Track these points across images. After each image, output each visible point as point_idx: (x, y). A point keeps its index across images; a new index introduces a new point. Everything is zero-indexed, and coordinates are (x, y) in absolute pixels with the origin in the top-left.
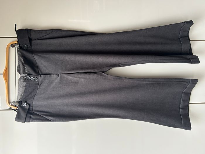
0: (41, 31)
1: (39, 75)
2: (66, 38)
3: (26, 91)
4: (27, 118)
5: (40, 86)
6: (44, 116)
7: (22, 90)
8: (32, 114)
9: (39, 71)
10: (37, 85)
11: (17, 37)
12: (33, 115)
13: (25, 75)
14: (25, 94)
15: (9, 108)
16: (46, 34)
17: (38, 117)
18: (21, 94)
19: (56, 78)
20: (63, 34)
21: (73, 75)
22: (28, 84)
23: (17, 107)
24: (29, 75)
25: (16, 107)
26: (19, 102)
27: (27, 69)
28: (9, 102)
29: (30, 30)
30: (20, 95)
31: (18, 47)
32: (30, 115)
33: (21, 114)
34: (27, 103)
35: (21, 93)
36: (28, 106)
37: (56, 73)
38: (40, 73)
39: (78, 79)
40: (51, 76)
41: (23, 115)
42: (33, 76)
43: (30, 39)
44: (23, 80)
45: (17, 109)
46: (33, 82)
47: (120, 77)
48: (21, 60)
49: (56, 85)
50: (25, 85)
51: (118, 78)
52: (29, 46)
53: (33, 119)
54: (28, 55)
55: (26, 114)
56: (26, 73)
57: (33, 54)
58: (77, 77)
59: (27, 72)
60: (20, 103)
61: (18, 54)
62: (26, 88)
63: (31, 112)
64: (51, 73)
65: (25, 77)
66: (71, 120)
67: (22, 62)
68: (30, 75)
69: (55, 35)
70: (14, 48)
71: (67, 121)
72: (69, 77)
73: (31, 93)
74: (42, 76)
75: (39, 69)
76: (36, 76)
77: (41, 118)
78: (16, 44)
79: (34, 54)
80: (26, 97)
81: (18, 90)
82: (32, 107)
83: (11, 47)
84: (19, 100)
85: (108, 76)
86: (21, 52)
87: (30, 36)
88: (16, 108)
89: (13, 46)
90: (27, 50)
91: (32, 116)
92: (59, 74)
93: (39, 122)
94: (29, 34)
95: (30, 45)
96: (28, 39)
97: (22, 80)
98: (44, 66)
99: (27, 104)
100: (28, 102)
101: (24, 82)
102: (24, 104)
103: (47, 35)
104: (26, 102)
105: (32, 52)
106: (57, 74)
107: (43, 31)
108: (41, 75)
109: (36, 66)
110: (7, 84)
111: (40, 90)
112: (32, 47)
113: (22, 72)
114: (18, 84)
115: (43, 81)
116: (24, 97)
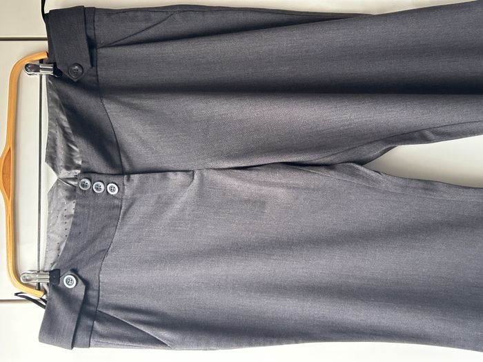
0: (131, 14)
1: (122, 173)
2: (222, 37)
3: (76, 231)
4: (79, 333)
5: (125, 213)
6: (142, 328)
7: (63, 228)
8: (98, 317)
9: (123, 159)
10: (115, 211)
11: (49, 39)
12: (99, 321)
13: (72, 176)
14: (72, 244)
15: (16, 294)
16: (149, 24)
17: (119, 330)
18: (60, 244)
19: (185, 186)
20: (211, 21)
21: (246, 173)
22: (84, 206)
23: (45, 293)
24: (87, 172)
25: (39, 289)
26: (51, 272)
27: (83, 152)
28: (17, 275)
29: (93, 10)
30: (55, 246)
31: (51, 73)
32: (89, 322)
33: (60, 318)
34: (81, 278)
35: (59, 240)
36: (82, 288)
37: (184, 169)
38: (127, 167)
39: (265, 190)
40: (165, 178)
41: (67, 320)
42: (101, 178)
43: (92, 45)
44: (66, 194)
45: (44, 297)
46: (100, 201)
47: (427, 184)
48: (58, 121)
49: (183, 210)
50: (73, 212)
51: (420, 184)
52: (86, 71)
53: (102, 336)
54: (84, 101)
55: (75, 316)
56: (78, 167)
57: (101, 97)
58: (260, 183)
59: (80, 163)
60: (55, 275)
61: (50, 99)
62: (77, 221)
63: (92, 309)
64: (165, 165)
65: (73, 183)
66: (240, 345)
67: (63, 128)
68: (93, 176)
69: (181, 25)
70: (36, 76)
72: (232, 183)
73: (93, 240)
74: (135, 178)
75: (125, 153)
76: (111, 179)
77: (128, 333)
78: (41, 61)
79: (106, 98)
80: (77, 255)
81: (49, 227)
82: (95, 293)
83: (25, 74)
84: (52, 264)
85: (381, 178)
86: (58, 92)
87: (91, 33)
88: (41, 294)
89: (33, 68)
90: (79, 85)
91: (97, 326)
92: (193, 171)
94: (88, 25)
95: (90, 66)
96: (84, 44)
97: (62, 193)
98: (143, 142)
99: (80, 281)
100: (84, 273)
101: (69, 198)
103: (153, 29)
104: (75, 272)
105: (98, 89)
106: (187, 171)
107: (139, 14)
108: (129, 174)
109: (111, 142)
110: (10, 208)
111: (126, 229)
112: (99, 73)
113: (61, 162)
114: (49, 206)
115: (138, 196)
116: (67, 257)
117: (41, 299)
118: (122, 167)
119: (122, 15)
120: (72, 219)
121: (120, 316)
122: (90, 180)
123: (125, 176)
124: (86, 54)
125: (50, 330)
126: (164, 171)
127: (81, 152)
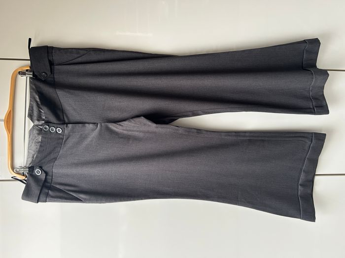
0: (70, 50)
1: (64, 123)
2: (112, 63)
3: (42, 150)
4: (41, 195)
5: (65, 142)
6: (72, 193)
7: (35, 147)
8: (51, 188)
9: (65, 117)
10: (60, 141)
11: (31, 60)
12: (51, 190)
13: (40, 124)
14: (39, 155)
15: (12, 177)
16: (78, 55)
17: (61, 194)
18: (34, 155)
19: (93, 130)
20: (108, 56)
22: (45, 138)
23: (26, 177)
24: (48, 123)
25: (23, 175)
26: (29, 168)
28: (13, 168)
29: (52, 48)
30: (31, 156)
31: (31, 76)
32: (47, 191)
33: (32, 189)
34: (43, 170)
35: (33, 153)
36: (44, 175)
38: (66, 121)
40: (84, 126)
41: (36, 190)
42: (54, 125)
43: (51, 64)
44: (37, 132)
45: (26, 179)
46: (53, 136)
48: (34, 98)
49: (92, 141)
50: (40, 140)
52: (48, 75)
53: (52, 197)
54: (47, 90)
55: (40, 188)
56: (43, 120)
57: (55, 88)
59: (44, 118)
60: (31, 169)
61: (31, 88)
62: (42, 145)
63: (49, 184)
64: (85, 120)
65: (41, 127)
66: (116, 201)
67: (37, 102)
68: (50, 124)
69: (94, 57)
70: (24, 77)
71: (110, 202)
73: (50, 153)
74: (70, 126)
75: (65, 114)
76: (59, 126)
77: (65, 196)
78: (27, 70)
79: (58, 89)
80: (42, 160)
81: (29, 147)
82: (50, 178)
83: (19, 76)
84: (30, 164)
86: (35, 85)
87: (50, 58)
88: (24, 178)
89: (22, 73)
90: (45, 82)
91: (50, 193)
92: (97, 124)
93: (62, 202)
94: (49, 54)
95: (50, 73)
96: (47, 64)
97: (35, 132)
98: (74, 110)
99: (43, 172)
100: (45, 168)
101: (39, 134)
102: (38, 172)
103: (80, 58)
104: (41, 168)
105: (54, 85)
106: (94, 123)
107: (74, 50)
108: (67, 124)
109: (60, 109)
110: (10, 138)
111: (65, 149)
112: (55, 77)
113: (35, 118)
114: (29, 137)
115: (71, 134)
116: (37, 161)
117: (24, 180)
118: (64, 120)
119: (66, 50)
120: (40, 144)
121: (61, 187)
122: (48, 126)
123: (65, 125)
124: (48, 68)
125: (27, 194)
126: (83, 123)
127: (45, 113)
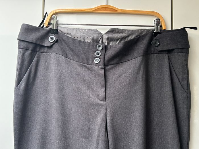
0: (186, 71)
1: (105, 65)
2: (175, 118)
3: (77, 42)
4: (25, 43)
5: (85, 66)
7: (79, 36)
8: (34, 52)
9: (111, 66)
12: (31, 53)
13: (104, 41)
14: (70, 40)
15: (47, 13)
16: (181, 80)
17: (26, 63)
18: (70, 34)
19: (98, 96)
20: (183, 112)
21: (104, 129)
22: (89, 46)
23: (47, 27)
24: (106, 48)
25: (48, 24)
26: (57, 30)
28: (56, 14)
29: (187, 52)
30: (69, 32)
31: (155, 31)
32: (31, 48)
33: (34, 34)
35: (73, 34)
36: (49, 45)
37: (107, 96)
38: (108, 68)
39: (95, 139)
40: (102, 86)
41: (32, 37)
42: (103, 55)
43: (170, 51)
44: (95, 38)
46: (91, 54)
48: (131, 34)
49: (86, 95)
50: (86, 41)
52: (157, 48)
53: (23, 54)
54: (141, 47)
55: (34, 41)
56: (108, 44)
57: (143, 56)
58: (98, 137)
59: (111, 45)
60: (56, 32)
61: (142, 31)
62: (82, 43)
63: (38, 49)
64: (108, 86)
65: (101, 41)
67: (128, 36)
68: (104, 51)
69: (180, 96)
70: (153, 24)
72: (99, 121)
73: (72, 51)
74: (102, 72)
75: (115, 67)
76: (102, 60)
77: (24, 67)
78: (161, 26)
79: (143, 59)
80: (65, 42)
81: (79, 29)
82: (45, 51)
83: (155, 18)
84: (61, 31)
86: (146, 35)
87: (176, 51)
88: (46, 25)
89: (158, 22)
90: (149, 45)
91: (29, 52)
92: (105, 101)
94: (180, 50)
95: (159, 50)
96: (170, 47)
97: (95, 36)
98: (120, 76)
99: (52, 44)
100: (56, 46)
101: (93, 39)
102: (52, 39)
103: (178, 82)
104: (57, 41)
105: (147, 54)
106: (105, 97)
107: (186, 75)
108: (104, 69)
109: (120, 60)
110: (89, 11)
111: (77, 66)
112: (155, 54)
113: (110, 35)
114: (89, 30)
115: (93, 73)
116: (64, 38)
117: (44, 25)
118: (108, 65)
119: (185, 67)
120: (83, 40)
121: (34, 63)
122: (102, 50)
123: (103, 67)
124: (165, 48)
125: (28, 29)
126: (105, 86)
127: (116, 45)
